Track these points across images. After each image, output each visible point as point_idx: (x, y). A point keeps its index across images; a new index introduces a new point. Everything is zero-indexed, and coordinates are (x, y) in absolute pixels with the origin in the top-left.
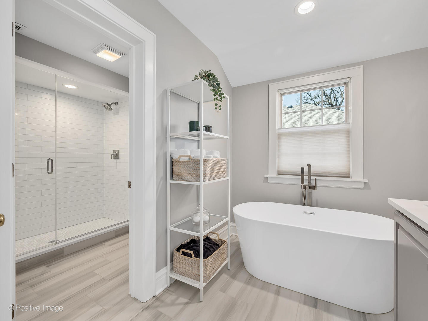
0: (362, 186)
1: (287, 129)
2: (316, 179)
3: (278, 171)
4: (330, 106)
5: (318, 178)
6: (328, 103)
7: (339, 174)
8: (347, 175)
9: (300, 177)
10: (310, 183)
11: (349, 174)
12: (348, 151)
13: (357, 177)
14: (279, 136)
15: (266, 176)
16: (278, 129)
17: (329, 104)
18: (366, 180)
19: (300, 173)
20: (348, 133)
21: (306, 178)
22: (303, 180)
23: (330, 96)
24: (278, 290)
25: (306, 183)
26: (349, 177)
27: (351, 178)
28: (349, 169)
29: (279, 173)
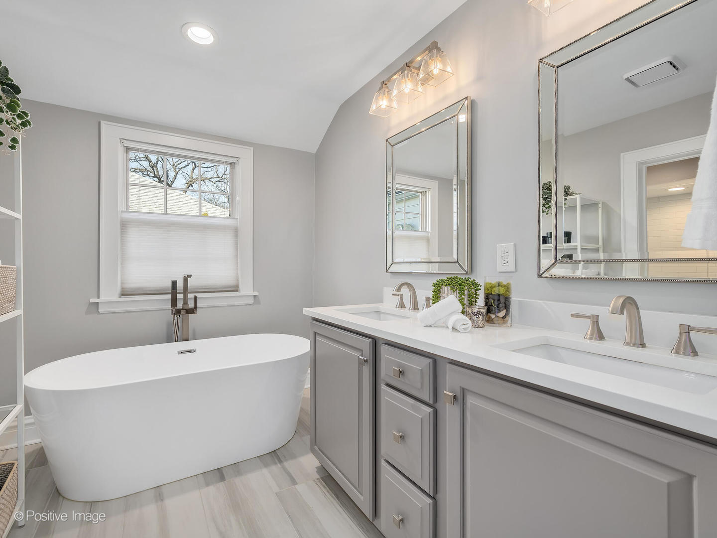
0: (252, 301)
1: (142, 214)
2: (195, 298)
3: (123, 289)
4: (157, 180)
5: (198, 295)
6: (152, 175)
7: (226, 288)
8: (235, 289)
9: (169, 296)
10: (185, 303)
11: (237, 286)
12: (237, 256)
13: (247, 290)
14: (124, 225)
15: (93, 300)
16: (122, 212)
17: (155, 176)
18: (256, 293)
19: (168, 290)
20: (236, 231)
21: (180, 296)
22: (174, 301)
23: (157, 164)
24: (158, 493)
25: (180, 305)
26: (237, 291)
27: (240, 292)
28: (238, 280)
29: (124, 293)
